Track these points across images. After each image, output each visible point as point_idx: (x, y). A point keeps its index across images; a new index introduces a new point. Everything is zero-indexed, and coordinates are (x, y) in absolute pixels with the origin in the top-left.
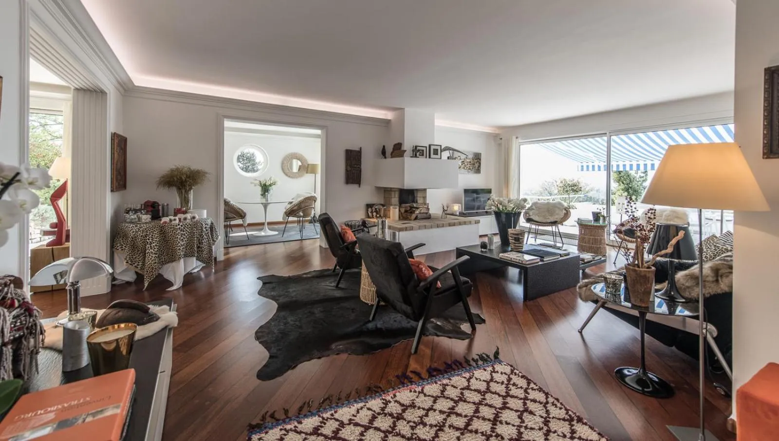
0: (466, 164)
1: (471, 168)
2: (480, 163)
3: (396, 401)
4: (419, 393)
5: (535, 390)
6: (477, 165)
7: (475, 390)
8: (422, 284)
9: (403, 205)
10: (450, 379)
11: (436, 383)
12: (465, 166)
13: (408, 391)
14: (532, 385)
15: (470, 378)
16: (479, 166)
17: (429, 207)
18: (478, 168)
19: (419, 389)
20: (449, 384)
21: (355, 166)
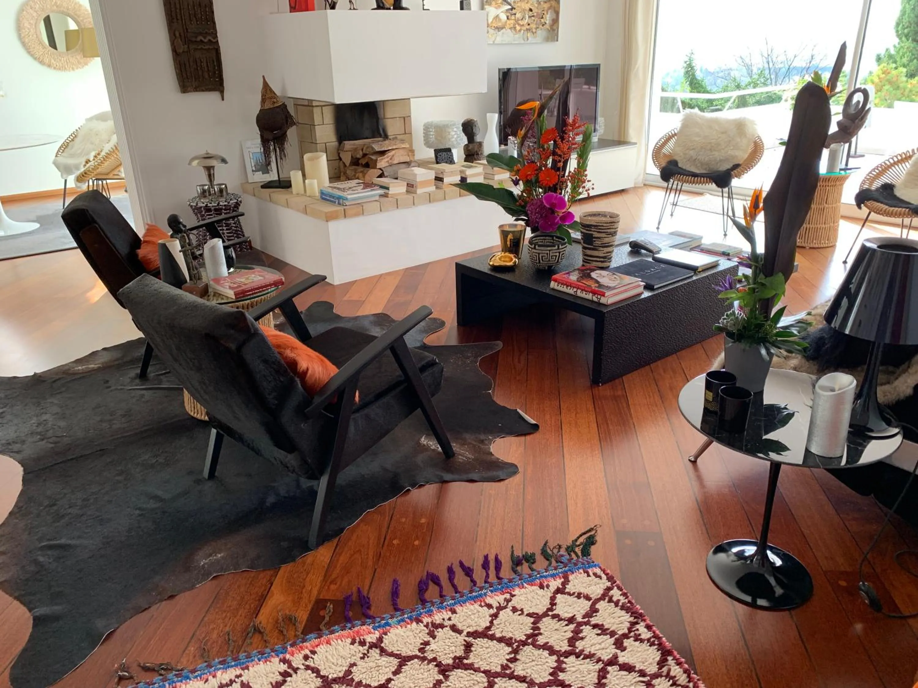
0: (518, 15)
1: (533, 26)
2: (557, 13)
3: (308, 668)
4: (373, 646)
5: (642, 641)
6: (548, 18)
7: (501, 640)
8: (317, 400)
9: (349, 145)
10: (454, 612)
11: (418, 621)
12: (517, 21)
13: (349, 640)
14: (641, 628)
15: (500, 608)
16: (555, 21)
17: (414, 148)
18: (552, 26)
19: (371, 638)
20: (447, 623)
21: (200, 38)
